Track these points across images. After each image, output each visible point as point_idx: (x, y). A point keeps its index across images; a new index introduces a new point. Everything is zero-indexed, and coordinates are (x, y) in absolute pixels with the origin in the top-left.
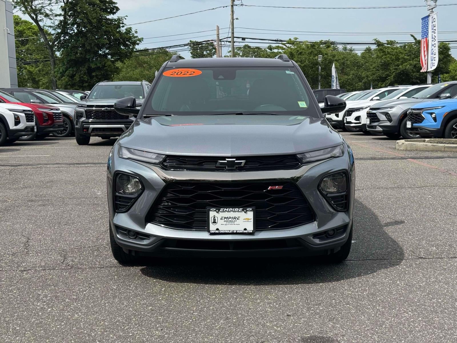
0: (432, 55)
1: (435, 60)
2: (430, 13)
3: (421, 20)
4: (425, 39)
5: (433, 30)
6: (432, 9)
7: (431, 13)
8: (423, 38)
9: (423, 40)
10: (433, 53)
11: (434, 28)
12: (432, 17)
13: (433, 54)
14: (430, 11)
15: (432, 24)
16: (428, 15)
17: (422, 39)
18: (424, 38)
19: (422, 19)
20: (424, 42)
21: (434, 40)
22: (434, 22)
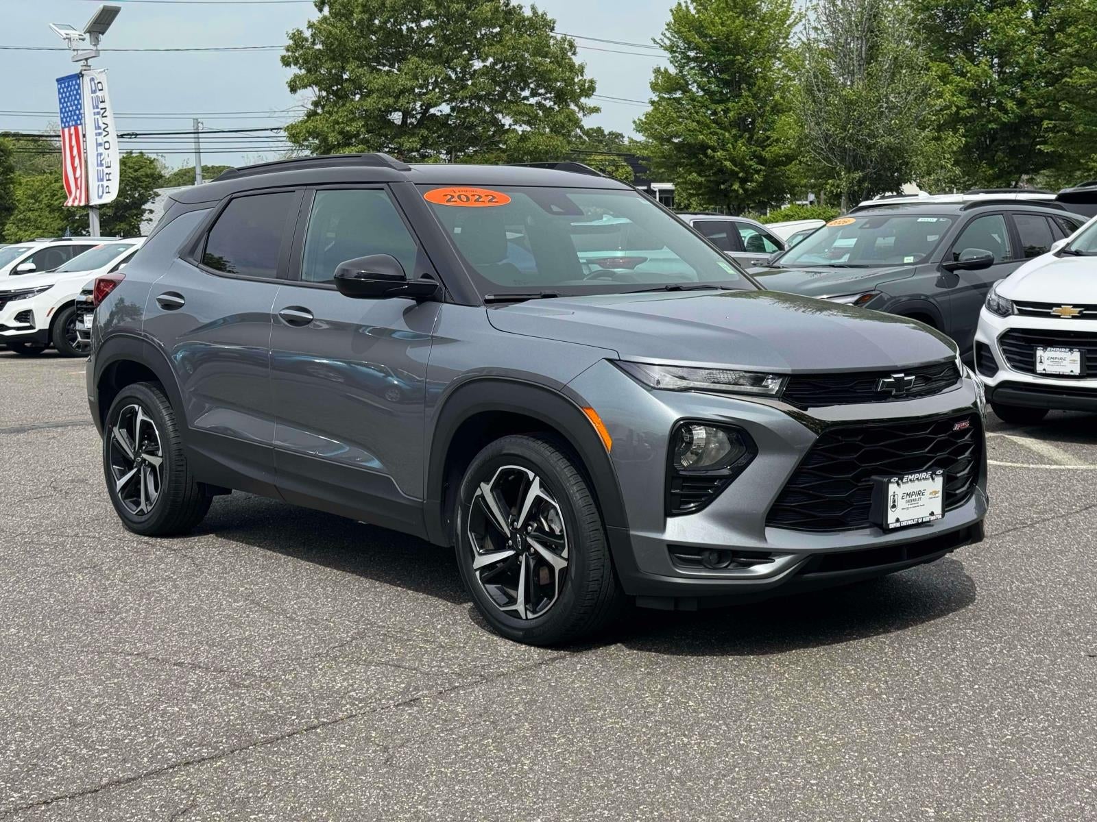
0: (100, 168)
1: (109, 180)
2: (81, 68)
3: (56, 83)
4: (73, 128)
5: (96, 110)
6: (86, 59)
7: (84, 68)
8: (65, 127)
9: (66, 130)
10: (103, 162)
11: (101, 106)
12: (92, 80)
13: (102, 165)
14: (82, 63)
15: (93, 95)
16: (78, 72)
17: (63, 128)
18: (69, 127)
19: (58, 80)
20: (70, 135)
21: (105, 133)
22: (101, 90)
